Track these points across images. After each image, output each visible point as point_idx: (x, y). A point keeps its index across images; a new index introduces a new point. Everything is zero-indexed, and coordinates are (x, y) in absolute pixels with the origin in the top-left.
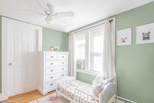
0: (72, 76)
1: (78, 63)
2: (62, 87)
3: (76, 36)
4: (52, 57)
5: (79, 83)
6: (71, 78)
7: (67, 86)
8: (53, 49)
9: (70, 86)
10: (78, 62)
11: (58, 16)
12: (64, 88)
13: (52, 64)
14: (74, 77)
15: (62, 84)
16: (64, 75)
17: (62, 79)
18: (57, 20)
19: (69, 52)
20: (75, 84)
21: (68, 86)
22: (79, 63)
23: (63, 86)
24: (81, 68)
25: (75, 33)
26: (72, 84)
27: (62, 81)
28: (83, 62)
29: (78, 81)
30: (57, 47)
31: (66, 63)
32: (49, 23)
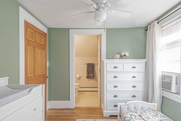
0: (152, 102)
1: (163, 80)
2: (124, 115)
3: (162, 27)
4: (115, 67)
5: (160, 119)
6: (147, 105)
7: (133, 117)
8: (118, 56)
9: (138, 117)
10: (164, 77)
11: (108, 5)
12: (126, 117)
13: (115, 77)
14: (155, 105)
15: (126, 110)
16: (135, 97)
17: (128, 103)
18: (112, 11)
19: (145, 60)
20: (149, 118)
21: (135, 116)
22: (167, 80)
23: (126, 113)
24: (171, 91)
25: (158, 23)
26: (143, 117)
27: (127, 105)
28: (176, 78)
29: (160, 114)
30: (125, 52)
31: (140, 77)
32: (99, 21)
